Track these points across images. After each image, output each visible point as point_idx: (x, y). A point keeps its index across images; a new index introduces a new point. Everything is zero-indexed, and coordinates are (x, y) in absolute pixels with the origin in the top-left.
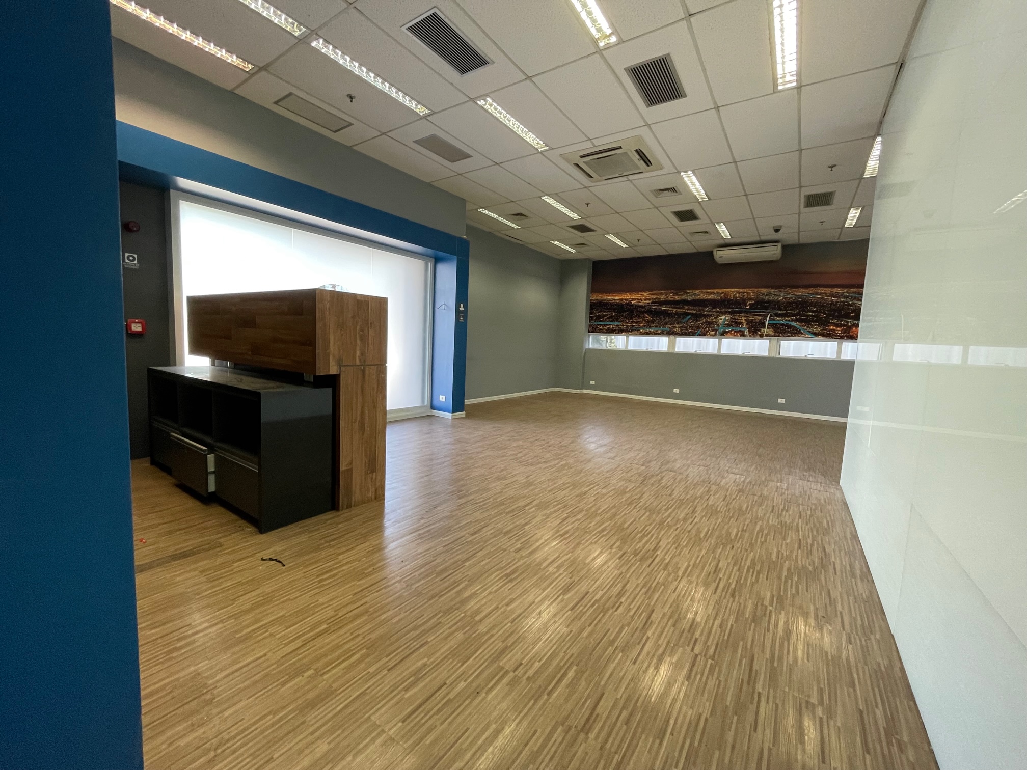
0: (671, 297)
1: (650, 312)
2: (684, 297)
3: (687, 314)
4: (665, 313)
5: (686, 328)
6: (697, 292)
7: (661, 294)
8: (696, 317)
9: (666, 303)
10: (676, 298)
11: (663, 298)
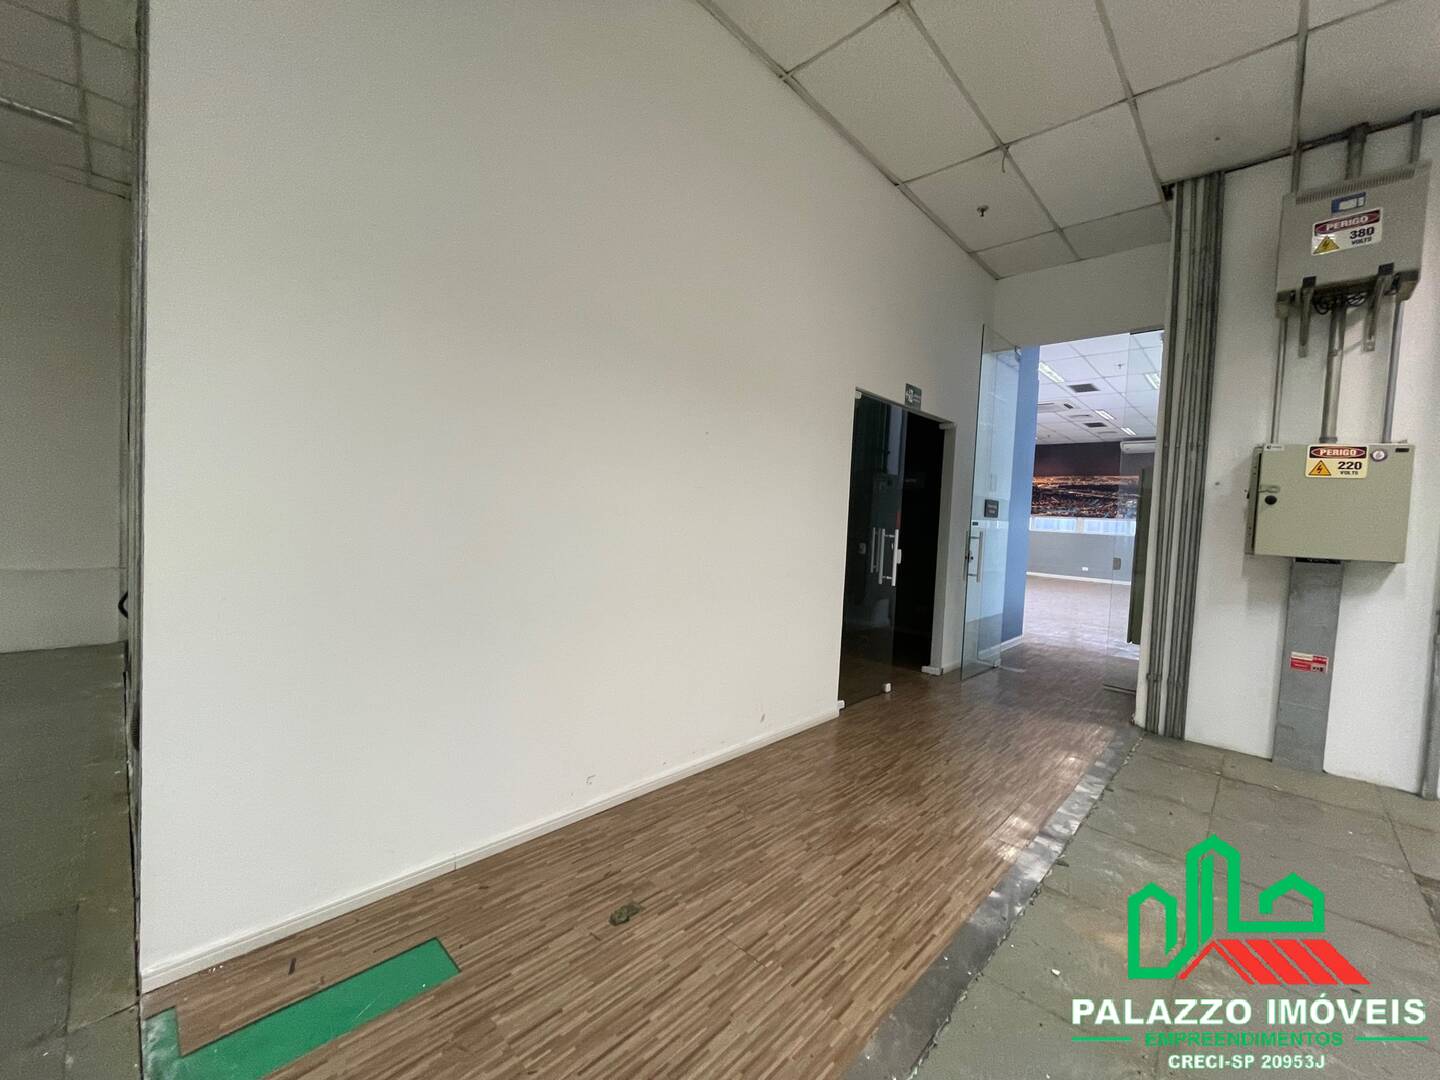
0: (1078, 482)
1: (1056, 495)
2: (1091, 483)
3: (1095, 498)
4: (1073, 497)
5: (1094, 511)
6: (1104, 478)
7: (1068, 479)
8: (1105, 501)
9: (1073, 487)
10: (1084, 483)
11: (1070, 483)
